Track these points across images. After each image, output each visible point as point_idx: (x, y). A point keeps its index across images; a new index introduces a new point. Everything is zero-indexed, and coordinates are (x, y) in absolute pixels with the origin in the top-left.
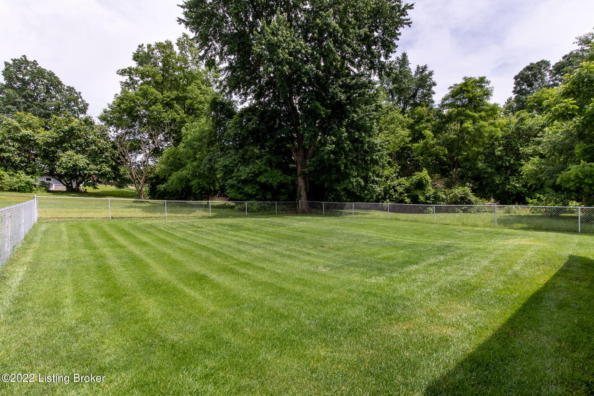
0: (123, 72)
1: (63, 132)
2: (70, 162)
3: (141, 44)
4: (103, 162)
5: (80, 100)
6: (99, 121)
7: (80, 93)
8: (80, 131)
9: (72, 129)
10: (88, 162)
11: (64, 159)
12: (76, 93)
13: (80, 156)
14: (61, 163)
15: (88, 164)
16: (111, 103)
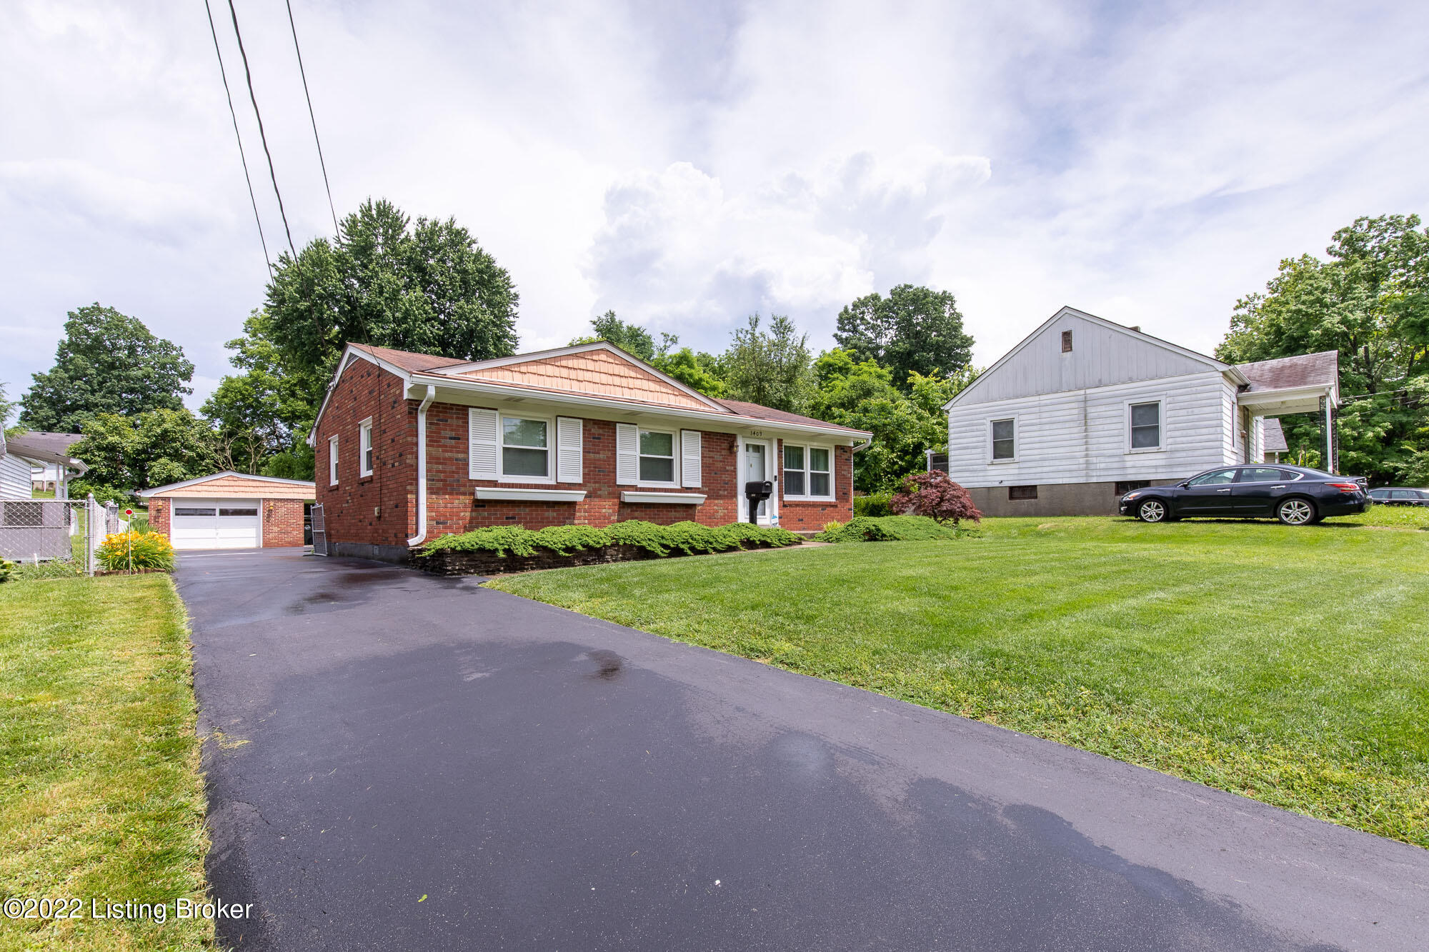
0: (232, 345)
1: (155, 436)
2: (163, 473)
3: (255, 309)
4: (203, 470)
5: (181, 360)
6: (200, 414)
7: (181, 348)
8: (175, 432)
9: (166, 431)
10: (184, 471)
11: (156, 470)
12: (175, 349)
13: (176, 464)
14: (153, 474)
15: (185, 474)
16: (215, 391)
